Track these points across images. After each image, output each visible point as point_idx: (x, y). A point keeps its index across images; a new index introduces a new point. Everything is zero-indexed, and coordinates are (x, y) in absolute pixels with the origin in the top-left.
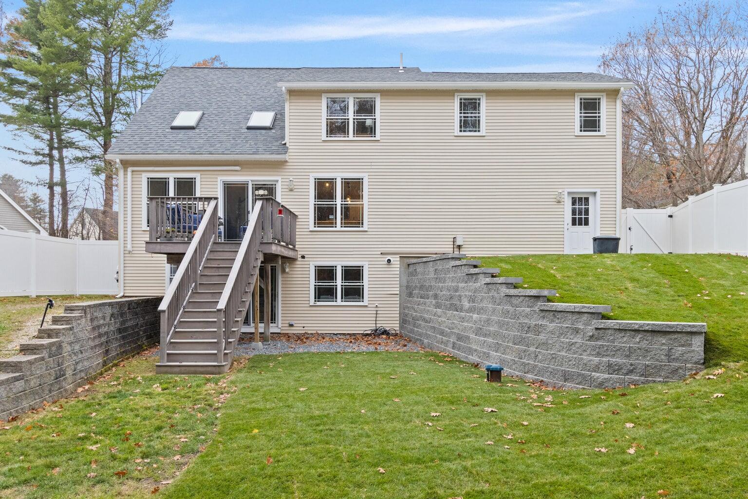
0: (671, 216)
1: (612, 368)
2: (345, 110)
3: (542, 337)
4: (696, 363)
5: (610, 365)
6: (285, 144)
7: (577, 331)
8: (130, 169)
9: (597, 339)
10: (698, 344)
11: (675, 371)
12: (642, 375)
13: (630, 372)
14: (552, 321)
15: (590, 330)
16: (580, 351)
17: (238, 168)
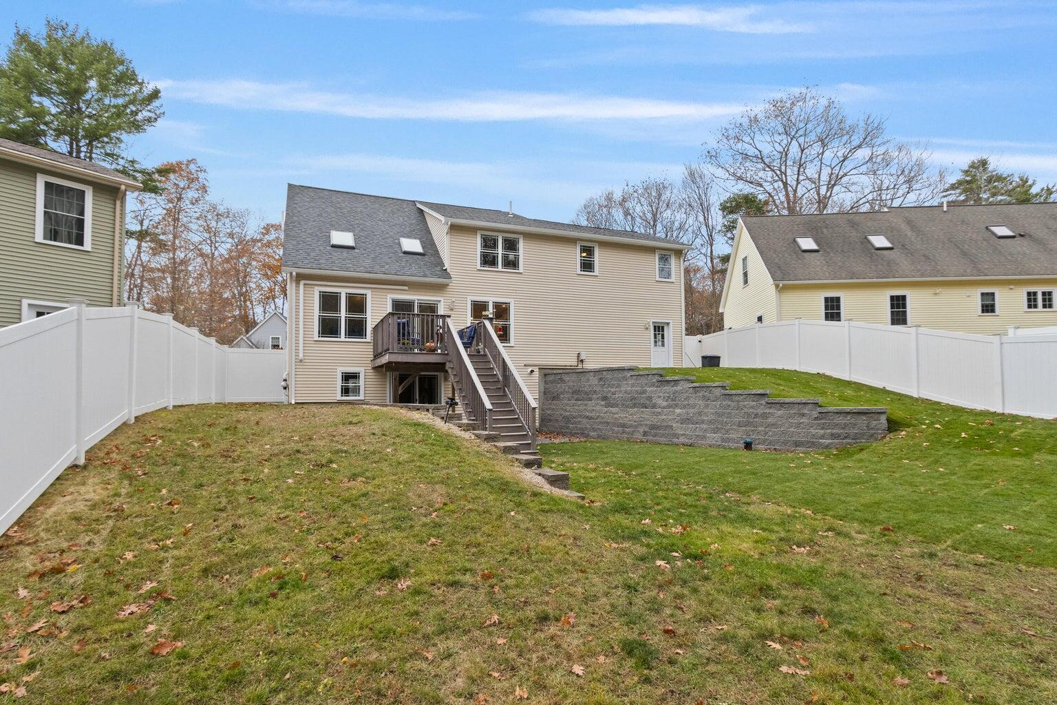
0: (700, 341)
1: (833, 436)
2: (495, 246)
3: (770, 420)
4: (884, 430)
5: (832, 435)
6: (446, 270)
7: (803, 415)
8: (302, 283)
9: (821, 419)
10: (883, 418)
11: (872, 436)
12: (853, 439)
13: (846, 438)
14: (779, 410)
15: (815, 414)
16: (807, 427)
17: (406, 288)
